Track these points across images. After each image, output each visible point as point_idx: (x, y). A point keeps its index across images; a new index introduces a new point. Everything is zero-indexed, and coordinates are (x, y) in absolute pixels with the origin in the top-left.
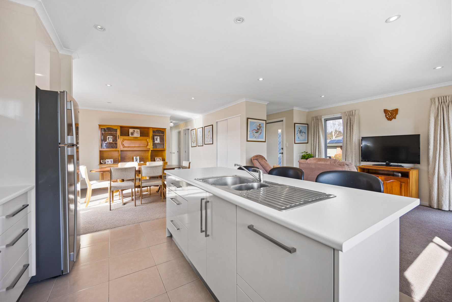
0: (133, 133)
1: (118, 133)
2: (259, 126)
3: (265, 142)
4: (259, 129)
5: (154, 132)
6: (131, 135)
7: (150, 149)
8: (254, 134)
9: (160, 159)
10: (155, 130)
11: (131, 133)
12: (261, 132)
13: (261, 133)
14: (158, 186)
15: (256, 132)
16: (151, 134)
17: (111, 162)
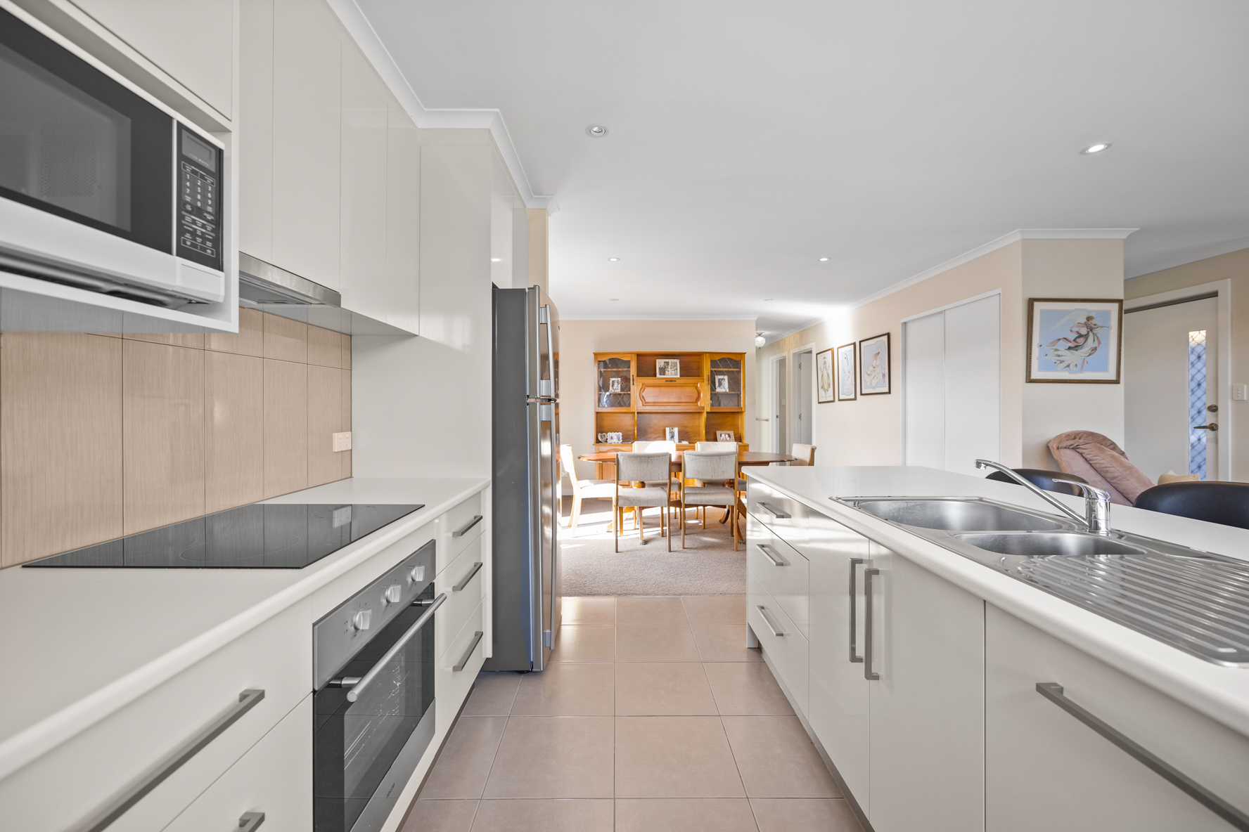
0: (665, 368)
1: (633, 370)
2: (1085, 324)
3: (1117, 382)
4: (1086, 337)
5: (714, 363)
6: (660, 374)
7: (703, 408)
8: (1059, 356)
9: (729, 436)
10: (717, 358)
11: (660, 368)
12: (1096, 344)
13: (1095, 349)
14: (724, 507)
15: (1070, 348)
16: (707, 369)
17: (619, 440)
